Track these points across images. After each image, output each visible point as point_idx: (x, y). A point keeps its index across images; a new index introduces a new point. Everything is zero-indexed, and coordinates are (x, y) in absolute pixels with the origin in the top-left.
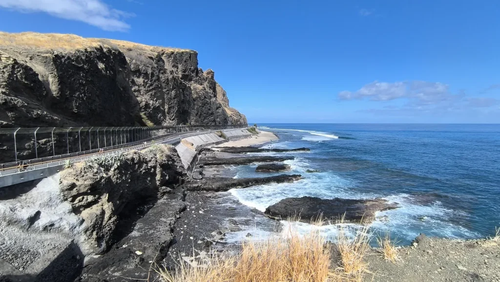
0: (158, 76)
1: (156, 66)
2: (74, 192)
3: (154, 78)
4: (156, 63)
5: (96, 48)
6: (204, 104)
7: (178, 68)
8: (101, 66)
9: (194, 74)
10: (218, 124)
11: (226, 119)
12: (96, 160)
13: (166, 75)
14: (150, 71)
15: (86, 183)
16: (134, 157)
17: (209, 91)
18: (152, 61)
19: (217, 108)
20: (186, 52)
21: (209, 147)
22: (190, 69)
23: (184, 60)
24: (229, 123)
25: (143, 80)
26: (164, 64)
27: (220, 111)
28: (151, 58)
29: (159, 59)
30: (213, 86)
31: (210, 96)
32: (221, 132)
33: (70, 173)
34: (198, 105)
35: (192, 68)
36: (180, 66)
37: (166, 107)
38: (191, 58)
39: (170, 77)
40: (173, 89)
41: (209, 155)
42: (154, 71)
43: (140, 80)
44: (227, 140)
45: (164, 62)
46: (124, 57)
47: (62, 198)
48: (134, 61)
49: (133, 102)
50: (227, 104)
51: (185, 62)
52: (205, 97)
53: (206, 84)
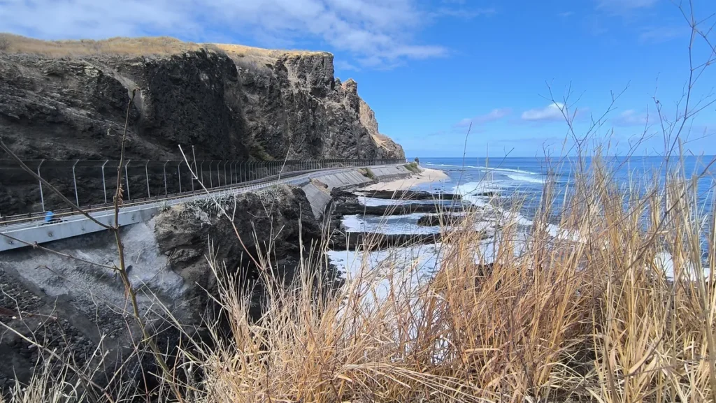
0: (279, 91)
1: (275, 76)
2: (172, 243)
3: (274, 94)
4: (277, 73)
5: (197, 53)
6: (343, 130)
7: (306, 79)
8: (204, 77)
9: (328, 87)
10: (362, 158)
11: (374, 151)
12: (198, 202)
13: (290, 89)
14: (268, 84)
15: (186, 232)
16: (247, 200)
17: (350, 111)
18: (271, 70)
19: (362, 135)
20: (318, 56)
21: (350, 191)
22: (323, 79)
23: (315, 66)
24: (379, 157)
25: (258, 96)
26: (287, 74)
27: (366, 139)
28: (269, 66)
29: (280, 66)
30: (356, 105)
31: (352, 118)
32: (367, 169)
33: (166, 219)
34: (334, 132)
35: (326, 77)
36: (309, 76)
37: (290, 134)
38: (325, 64)
39: (296, 91)
40: (299, 109)
41: (350, 201)
42: (274, 84)
43: (255, 98)
44: (375, 181)
45: (286, 70)
46: (234, 66)
47: (158, 250)
48: (247, 71)
49: (245, 128)
50: (375, 129)
51: (316, 69)
52: (344, 120)
53: (345, 101)
